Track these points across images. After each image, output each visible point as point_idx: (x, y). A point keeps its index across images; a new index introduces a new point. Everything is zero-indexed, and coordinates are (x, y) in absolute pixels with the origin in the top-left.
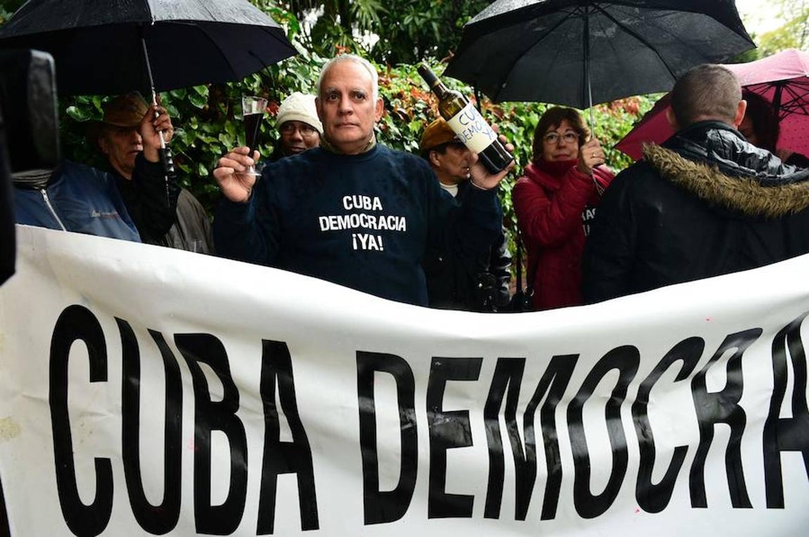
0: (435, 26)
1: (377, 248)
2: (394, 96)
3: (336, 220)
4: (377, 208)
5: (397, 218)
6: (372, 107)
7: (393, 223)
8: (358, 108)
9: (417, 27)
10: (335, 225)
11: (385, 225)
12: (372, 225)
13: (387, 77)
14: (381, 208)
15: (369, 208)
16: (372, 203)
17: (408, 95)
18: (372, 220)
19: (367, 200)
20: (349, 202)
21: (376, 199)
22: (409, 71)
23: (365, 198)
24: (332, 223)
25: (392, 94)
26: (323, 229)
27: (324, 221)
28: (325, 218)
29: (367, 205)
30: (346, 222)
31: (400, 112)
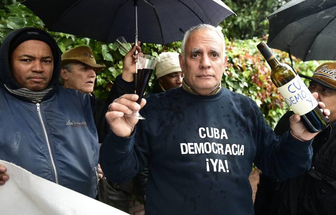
0: (253, 23)
1: (224, 171)
2: (235, 57)
3: (193, 146)
4: (224, 137)
5: (239, 145)
6: (222, 62)
7: (236, 149)
8: (214, 63)
9: (244, 23)
10: (192, 150)
11: (230, 151)
12: (220, 151)
13: (231, 46)
14: (227, 138)
15: (218, 137)
16: (220, 133)
17: (243, 57)
18: (220, 147)
19: (216, 131)
20: (204, 133)
21: (223, 131)
22: (242, 44)
23: (215, 129)
24: (190, 148)
25: (234, 56)
26: (183, 153)
27: (184, 146)
28: (185, 144)
29: (217, 135)
30: (201, 148)
31: (238, 66)
